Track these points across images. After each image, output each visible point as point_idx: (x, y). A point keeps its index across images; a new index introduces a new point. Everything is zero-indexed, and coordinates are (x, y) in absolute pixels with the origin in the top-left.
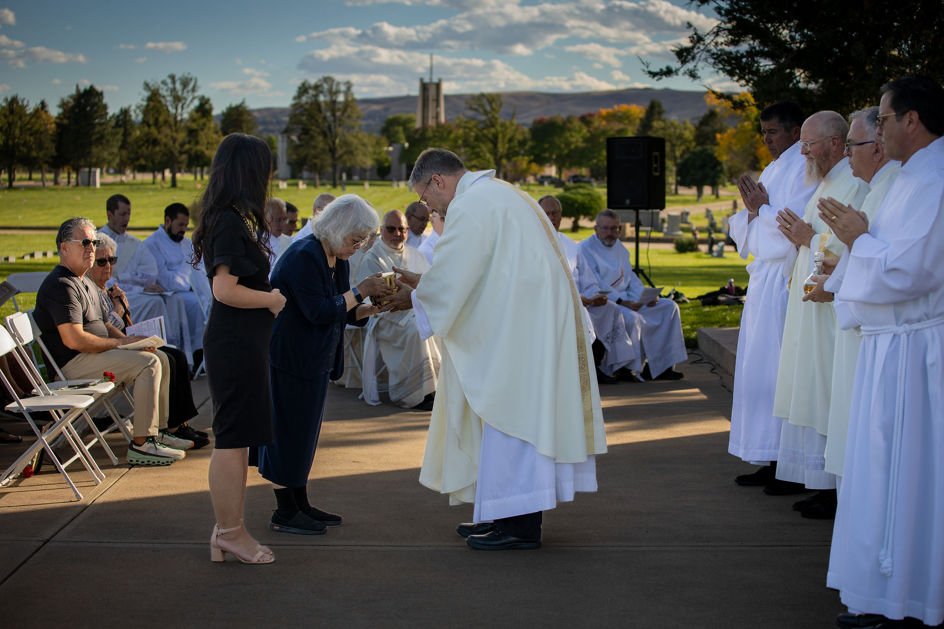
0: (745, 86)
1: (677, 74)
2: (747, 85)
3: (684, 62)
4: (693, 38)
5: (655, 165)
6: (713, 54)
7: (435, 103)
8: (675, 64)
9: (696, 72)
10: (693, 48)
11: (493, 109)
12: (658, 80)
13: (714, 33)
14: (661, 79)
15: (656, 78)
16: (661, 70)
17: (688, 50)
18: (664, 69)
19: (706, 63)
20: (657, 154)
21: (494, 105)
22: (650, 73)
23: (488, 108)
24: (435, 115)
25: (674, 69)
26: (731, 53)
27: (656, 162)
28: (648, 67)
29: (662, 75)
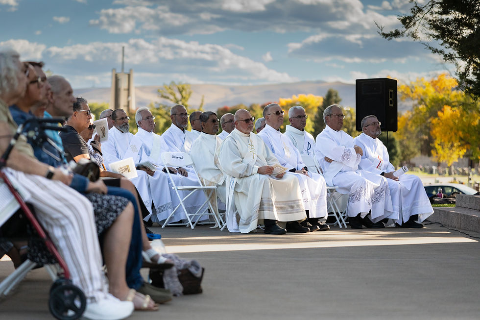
0: (449, 48)
1: (403, 36)
2: (450, 47)
3: (407, 27)
4: (414, 10)
5: (390, 99)
6: (430, 21)
7: (126, 92)
8: (401, 29)
9: (417, 34)
10: (414, 17)
11: (183, 97)
12: (389, 40)
13: (430, 6)
14: (391, 39)
15: (388, 38)
16: (392, 32)
17: (410, 18)
18: (394, 32)
19: (424, 28)
20: (392, 91)
21: (184, 93)
22: (384, 34)
23: (178, 96)
24: (126, 104)
25: (400, 32)
26: (442, 20)
27: (391, 97)
28: (382, 30)
29: (392, 36)
